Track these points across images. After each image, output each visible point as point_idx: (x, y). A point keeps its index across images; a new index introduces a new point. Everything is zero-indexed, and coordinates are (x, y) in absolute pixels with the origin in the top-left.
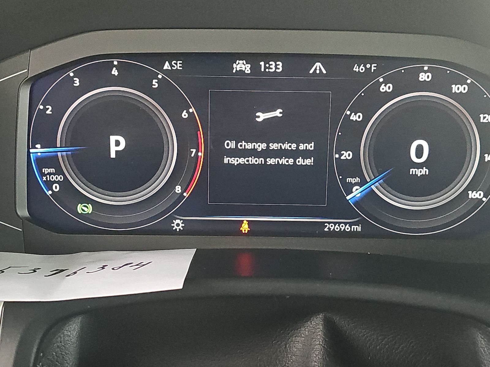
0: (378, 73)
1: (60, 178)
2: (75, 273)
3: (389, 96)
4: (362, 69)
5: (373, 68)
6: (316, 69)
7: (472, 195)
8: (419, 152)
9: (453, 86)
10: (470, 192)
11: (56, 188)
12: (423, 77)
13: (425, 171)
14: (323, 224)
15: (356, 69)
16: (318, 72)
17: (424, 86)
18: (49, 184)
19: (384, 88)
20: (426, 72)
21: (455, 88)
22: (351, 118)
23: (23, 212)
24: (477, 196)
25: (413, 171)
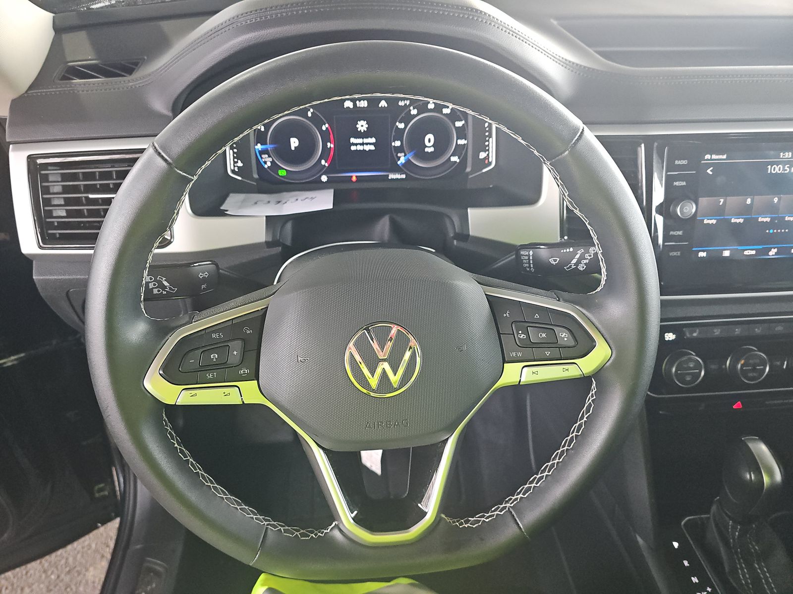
0: (410, 105)
1: (270, 159)
2: (286, 202)
3: (415, 116)
5: (408, 103)
11: (269, 164)
13: (432, 149)
14: (388, 176)
16: (383, 106)
17: (431, 110)
18: (265, 163)
19: (413, 112)
21: (444, 111)
23: (256, 176)
24: (455, 159)
25: (427, 150)
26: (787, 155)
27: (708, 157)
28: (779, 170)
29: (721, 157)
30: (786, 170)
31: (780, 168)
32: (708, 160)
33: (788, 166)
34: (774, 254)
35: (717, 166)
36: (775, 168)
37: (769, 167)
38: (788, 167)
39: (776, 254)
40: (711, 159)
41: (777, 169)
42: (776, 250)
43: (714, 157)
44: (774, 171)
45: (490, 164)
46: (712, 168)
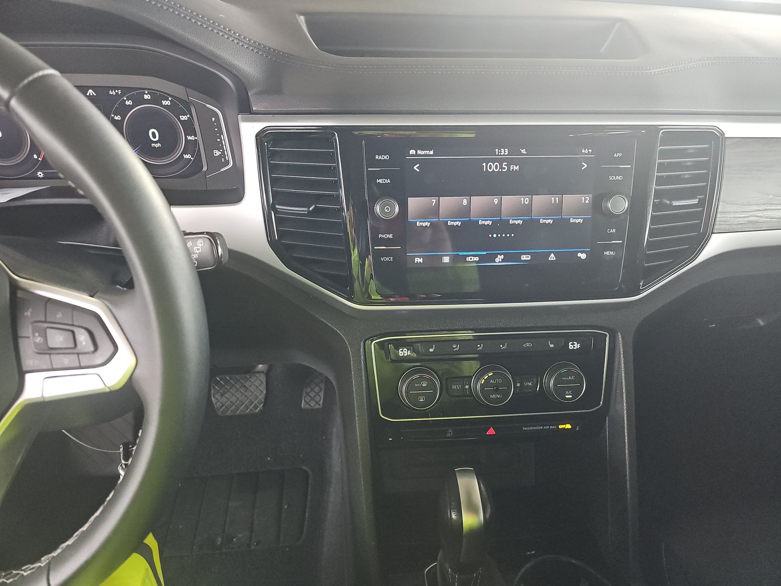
0: (123, 95)
3: (131, 107)
4: (113, 93)
5: (119, 93)
6: (90, 93)
7: (187, 156)
8: (154, 135)
9: (163, 101)
10: (184, 155)
12: (146, 97)
13: (159, 145)
15: (111, 93)
16: (91, 94)
17: (147, 102)
19: (127, 103)
20: (147, 94)
21: (164, 102)
22: (115, 118)
24: (188, 157)
25: (153, 145)
26: (503, 151)
27: (412, 152)
28: (496, 168)
29: (427, 152)
30: (505, 168)
31: (496, 165)
32: (413, 155)
33: (506, 163)
34: (501, 261)
35: (424, 163)
36: (490, 165)
37: (484, 164)
38: (505, 165)
39: (503, 261)
40: (416, 155)
41: (493, 167)
42: (502, 257)
43: (419, 152)
44: (490, 169)
45: (227, 163)
46: (418, 165)
